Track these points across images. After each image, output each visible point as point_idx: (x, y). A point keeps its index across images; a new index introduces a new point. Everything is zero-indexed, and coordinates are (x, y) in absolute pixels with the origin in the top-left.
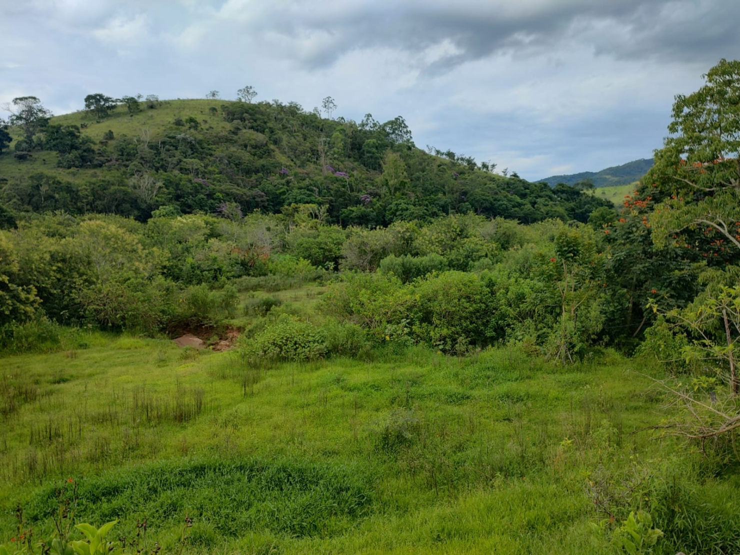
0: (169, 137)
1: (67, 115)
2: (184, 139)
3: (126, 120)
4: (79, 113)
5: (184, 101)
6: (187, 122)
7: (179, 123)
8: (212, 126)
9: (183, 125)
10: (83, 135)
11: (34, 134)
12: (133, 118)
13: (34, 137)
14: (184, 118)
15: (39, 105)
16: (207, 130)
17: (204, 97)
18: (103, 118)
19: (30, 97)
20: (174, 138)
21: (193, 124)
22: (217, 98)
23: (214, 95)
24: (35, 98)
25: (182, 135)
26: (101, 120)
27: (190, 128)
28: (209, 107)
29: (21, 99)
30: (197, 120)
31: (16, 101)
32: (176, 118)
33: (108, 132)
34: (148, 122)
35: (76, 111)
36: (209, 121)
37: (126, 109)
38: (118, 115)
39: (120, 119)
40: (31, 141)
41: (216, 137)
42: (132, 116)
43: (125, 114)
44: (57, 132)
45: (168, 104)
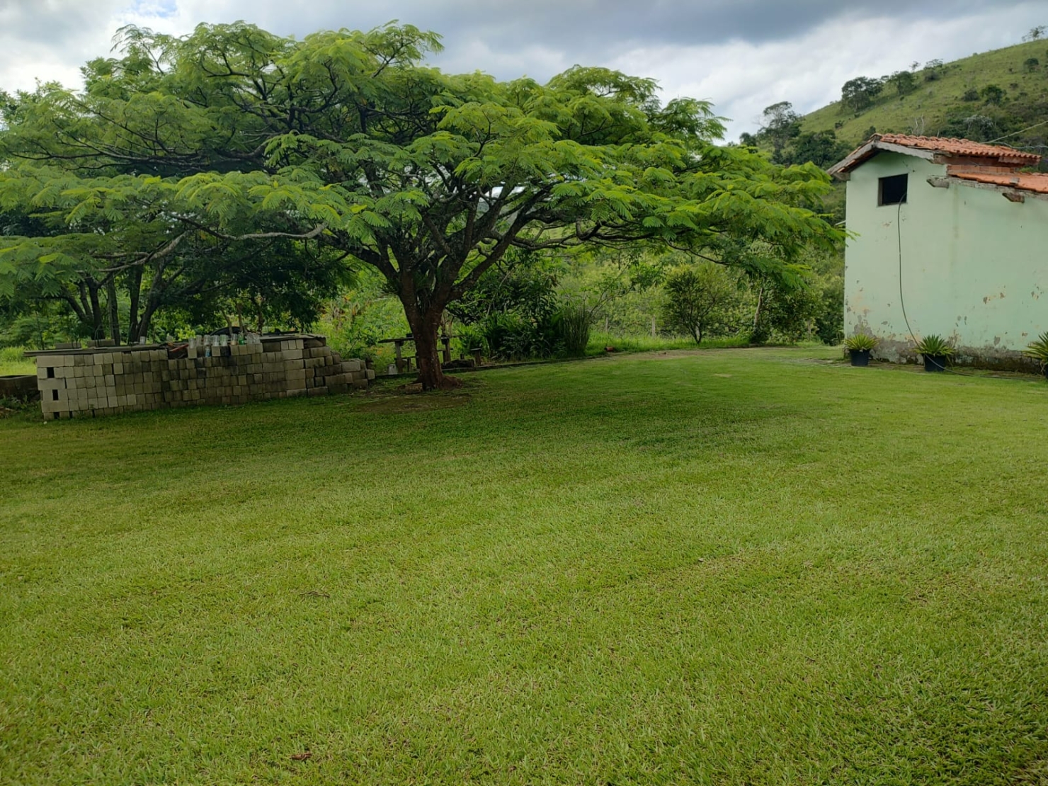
0: (953, 123)
1: (818, 111)
2: (976, 122)
3: (893, 107)
4: (833, 105)
5: (983, 55)
6: (983, 92)
7: (970, 97)
8: (1026, 90)
9: (977, 99)
10: (838, 141)
11: (783, 148)
12: (904, 101)
13: (782, 151)
14: (980, 87)
15: (789, 110)
16: (1016, 99)
17: (1019, 41)
18: (862, 108)
19: (781, 104)
20: (959, 123)
21: (993, 94)
22: (1041, 36)
23: (1036, 33)
24: (786, 104)
25: (973, 117)
26: (861, 113)
27: (987, 102)
28: (1026, 58)
29: (772, 108)
30: (1000, 87)
31: (766, 112)
32: (966, 90)
33: (868, 129)
34: (924, 103)
35: (829, 104)
36: (1022, 84)
37: (895, 90)
38: (884, 100)
39: (885, 107)
40: (780, 156)
41: (1029, 108)
42: (902, 99)
43: (892, 97)
44: (809, 142)
45: (956, 67)
